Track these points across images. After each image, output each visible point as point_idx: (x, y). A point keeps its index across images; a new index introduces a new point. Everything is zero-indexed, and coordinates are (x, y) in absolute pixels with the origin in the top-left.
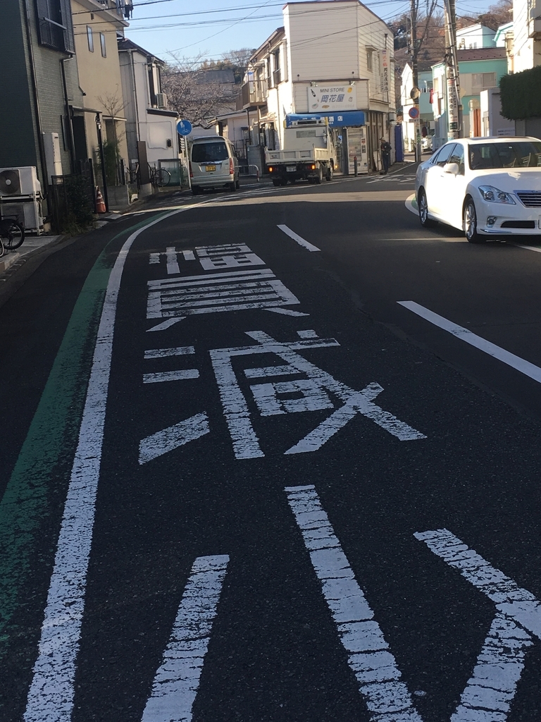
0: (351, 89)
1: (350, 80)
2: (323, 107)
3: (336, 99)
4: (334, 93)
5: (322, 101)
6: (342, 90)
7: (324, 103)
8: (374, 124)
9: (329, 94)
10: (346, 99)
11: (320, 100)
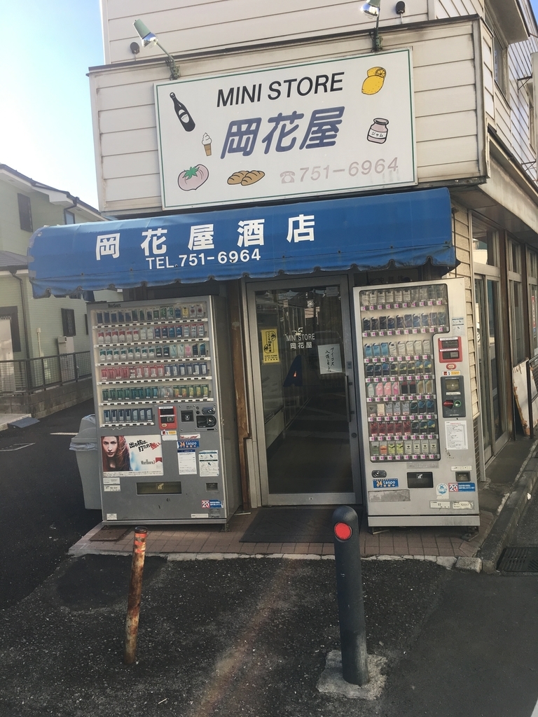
0: (381, 73)
1: (376, 38)
2: (232, 180)
3: (300, 134)
4: (285, 105)
5: (228, 148)
6: (331, 83)
7: (237, 162)
8: (514, 276)
9: (264, 109)
10: (351, 131)
11: (218, 147)
